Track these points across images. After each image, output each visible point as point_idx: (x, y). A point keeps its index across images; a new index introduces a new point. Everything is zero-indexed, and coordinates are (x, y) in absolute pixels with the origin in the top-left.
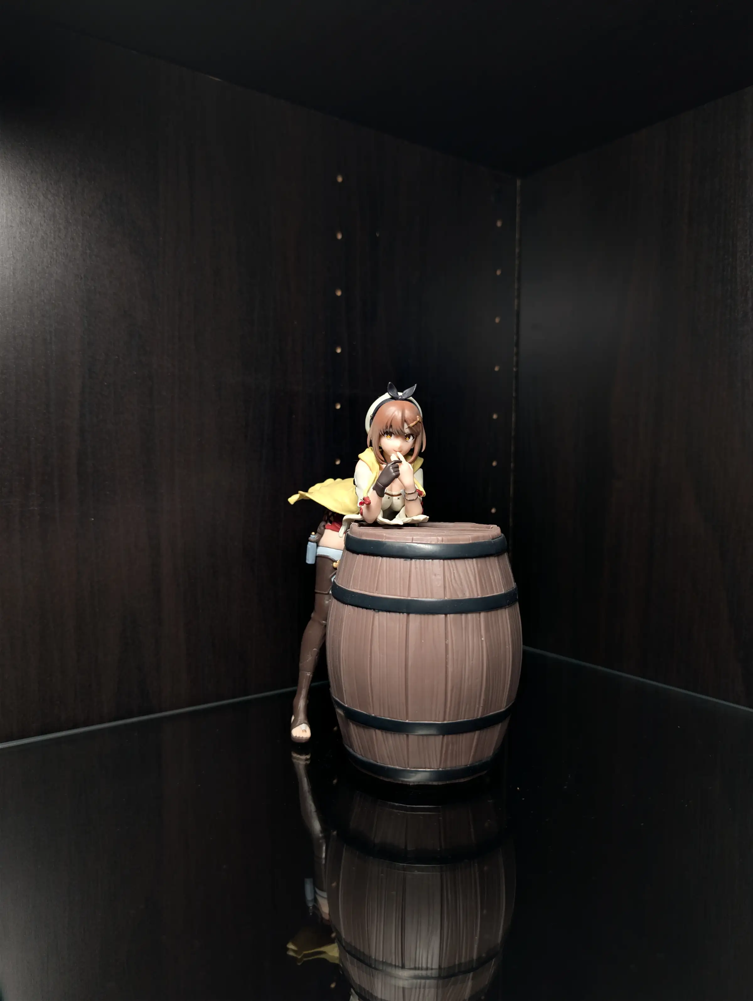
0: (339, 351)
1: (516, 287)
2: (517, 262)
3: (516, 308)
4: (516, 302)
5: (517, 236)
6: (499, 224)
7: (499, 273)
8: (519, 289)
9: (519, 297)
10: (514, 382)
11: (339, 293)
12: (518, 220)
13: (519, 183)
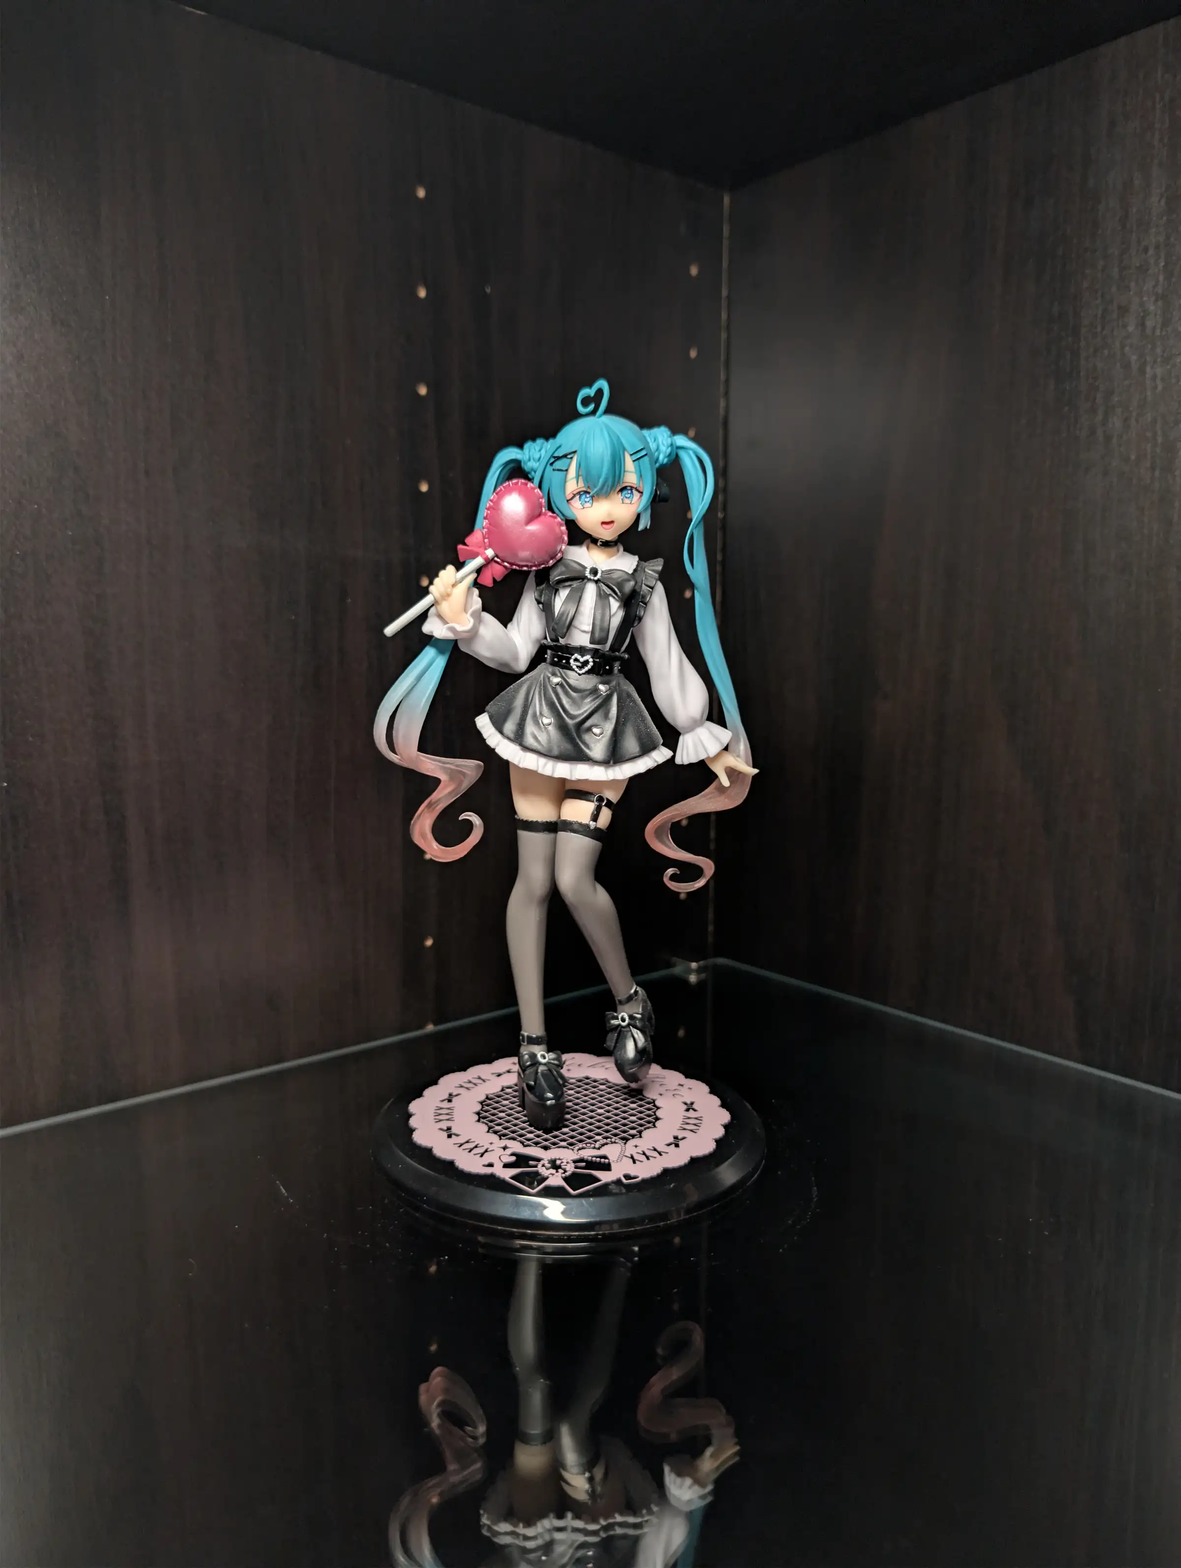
0: (424, 488)
1: (723, 377)
2: (724, 336)
3: (722, 412)
4: (722, 404)
5: (724, 293)
6: (694, 271)
7: (693, 354)
8: (727, 381)
9: (727, 394)
10: (719, 535)
11: (423, 391)
12: (725, 264)
13: (727, 200)
